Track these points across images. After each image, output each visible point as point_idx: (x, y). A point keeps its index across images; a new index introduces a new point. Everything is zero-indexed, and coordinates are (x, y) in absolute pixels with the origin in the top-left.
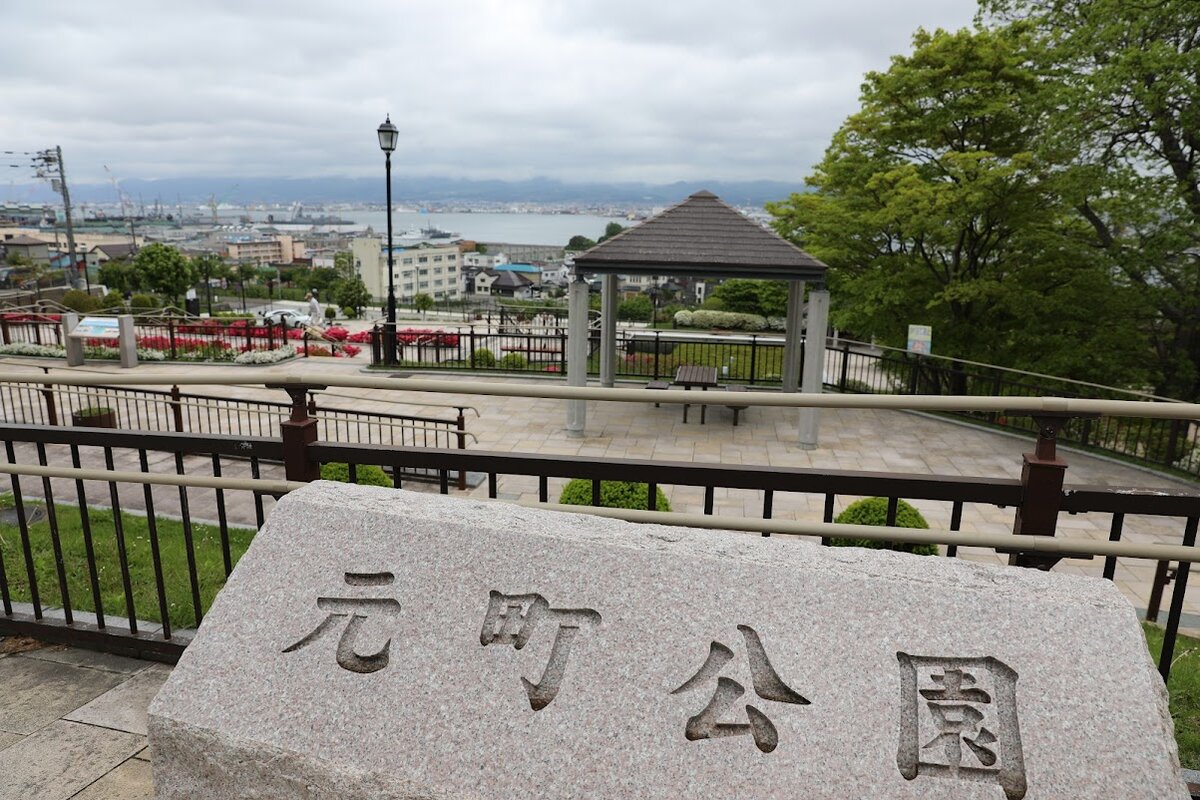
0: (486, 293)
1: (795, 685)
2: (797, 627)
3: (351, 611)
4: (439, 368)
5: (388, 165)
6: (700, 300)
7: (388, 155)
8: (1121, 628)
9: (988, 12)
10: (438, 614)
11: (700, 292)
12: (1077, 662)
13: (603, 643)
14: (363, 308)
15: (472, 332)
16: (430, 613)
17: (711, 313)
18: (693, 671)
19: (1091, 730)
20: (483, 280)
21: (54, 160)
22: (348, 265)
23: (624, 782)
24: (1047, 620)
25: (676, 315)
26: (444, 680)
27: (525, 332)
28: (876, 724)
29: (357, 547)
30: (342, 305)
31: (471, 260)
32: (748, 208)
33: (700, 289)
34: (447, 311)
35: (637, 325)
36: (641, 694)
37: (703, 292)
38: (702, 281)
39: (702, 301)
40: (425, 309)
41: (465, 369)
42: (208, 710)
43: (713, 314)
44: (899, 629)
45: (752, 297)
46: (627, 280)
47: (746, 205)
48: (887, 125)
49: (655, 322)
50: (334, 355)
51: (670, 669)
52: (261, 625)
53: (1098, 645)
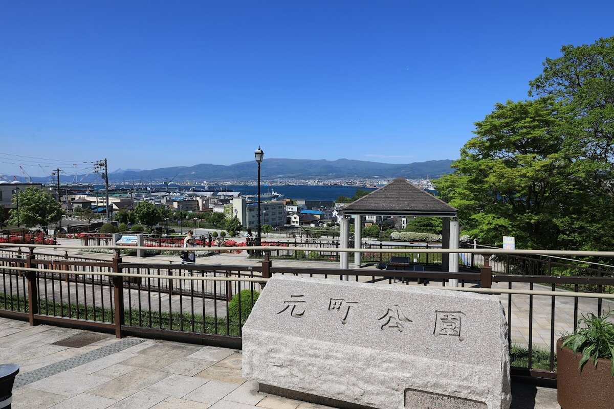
0: (297, 224)
1: (409, 318)
2: (410, 305)
3: (293, 304)
4: (279, 259)
5: (259, 167)
6: (404, 226)
7: (259, 164)
8: (495, 305)
9: (535, 89)
10: (317, 304)
11: (404, 223)
12: (482, 312)
13: (360, 309)
14: (238, 232)
15: (296, 242)
16: (315, 304)
17: (409, 233)
18: (383, 315)
19: (482, 326)
20: (295, 218)
21: (104, 165)
22: (230, 211)
23: (366, 338)
24: (476, 303)
25: (391, 234)
26: (320, 319)
27: (319, 242)
28: (429, 326)
29: (293, 289)
30: (228, 230)
31: (289, 208)
32: (427, 180)
33: (404, 221)
34: (278, 233)
35: (372, 239)
36: (370, 320)
37: (405, 223)
38: (404, 217)
39: (405, 227)
40: (268, 233)
41: (292, 259)
42: (259, 327)
43: (411, 234)
44: (436, 305)
45: (430, 225)
46: (368, 218)
47: (426, 179)
48: (487, 144)
49: (381, 238)
50: (231, 252)
51: (377, 315)
52: (270, 308)
53: (488, 308)
